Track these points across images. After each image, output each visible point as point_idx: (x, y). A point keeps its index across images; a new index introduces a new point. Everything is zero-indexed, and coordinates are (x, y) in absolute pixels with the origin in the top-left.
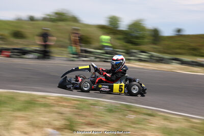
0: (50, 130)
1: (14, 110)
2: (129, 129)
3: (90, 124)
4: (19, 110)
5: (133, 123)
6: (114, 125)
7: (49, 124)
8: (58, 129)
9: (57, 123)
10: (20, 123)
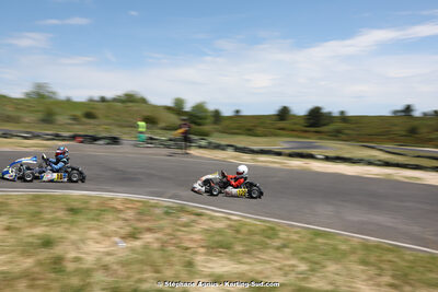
0: (117, 239)
1: (88, 219)
2: (180, 233)
3: (149, 230)
4: (93, 220)
5: (186, 225)
6: (169, 231)
7: (116, 233)
8: (122, 238)
9: (123, 232)
10: (93, 233)
